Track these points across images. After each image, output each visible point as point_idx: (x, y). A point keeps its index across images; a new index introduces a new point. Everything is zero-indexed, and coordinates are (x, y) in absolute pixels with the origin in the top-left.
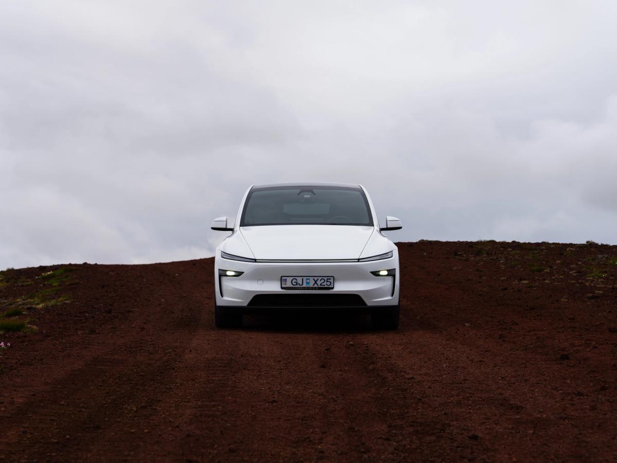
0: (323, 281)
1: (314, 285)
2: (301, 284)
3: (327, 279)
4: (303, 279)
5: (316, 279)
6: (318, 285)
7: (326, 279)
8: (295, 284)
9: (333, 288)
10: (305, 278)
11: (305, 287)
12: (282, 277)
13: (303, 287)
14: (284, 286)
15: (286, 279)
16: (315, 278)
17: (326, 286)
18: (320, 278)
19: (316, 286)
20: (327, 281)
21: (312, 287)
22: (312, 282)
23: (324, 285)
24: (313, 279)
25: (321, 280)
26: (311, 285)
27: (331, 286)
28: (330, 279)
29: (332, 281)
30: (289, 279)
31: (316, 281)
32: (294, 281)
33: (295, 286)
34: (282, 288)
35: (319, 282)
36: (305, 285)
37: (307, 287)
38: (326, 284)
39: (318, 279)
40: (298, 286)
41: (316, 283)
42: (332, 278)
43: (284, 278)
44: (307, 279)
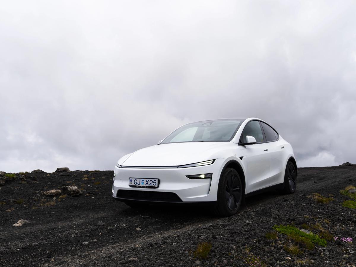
0: (151, 182)
2: (139, 184)
3: (154, 181)
4: (140, 180)
5: (147, 180)
6: (148, 185)
7: (153, 180)
8: (136, 183)
9: (158, 187)
12: (129, 178)
13: (139, 186)
14: (130, 185)
15: (132, 180)
17: (153, 186)
18: (150, 180)
19: (147, 185)
20: (154, 182)
21: (145, 186)
22: (145, 183)
23: (152, 185)
24: (146, 180)
25: (150, 181)
26: (144, 185)
27: (157, 186)
28: (156, 181)
29: (157, 182)
30: (133, 180)
31: (147, 182)
32: (136, 181)
33: (136, 185)
34: (129, 186)
35: (149, 183)
36: (141, 185)
37: (142, 186)
38: (153, 184)
39: (148, 180)
40: (137, 185)
41: (147, 183)
42: (157, 180)
43: (130, 179)
44: (142, 180)
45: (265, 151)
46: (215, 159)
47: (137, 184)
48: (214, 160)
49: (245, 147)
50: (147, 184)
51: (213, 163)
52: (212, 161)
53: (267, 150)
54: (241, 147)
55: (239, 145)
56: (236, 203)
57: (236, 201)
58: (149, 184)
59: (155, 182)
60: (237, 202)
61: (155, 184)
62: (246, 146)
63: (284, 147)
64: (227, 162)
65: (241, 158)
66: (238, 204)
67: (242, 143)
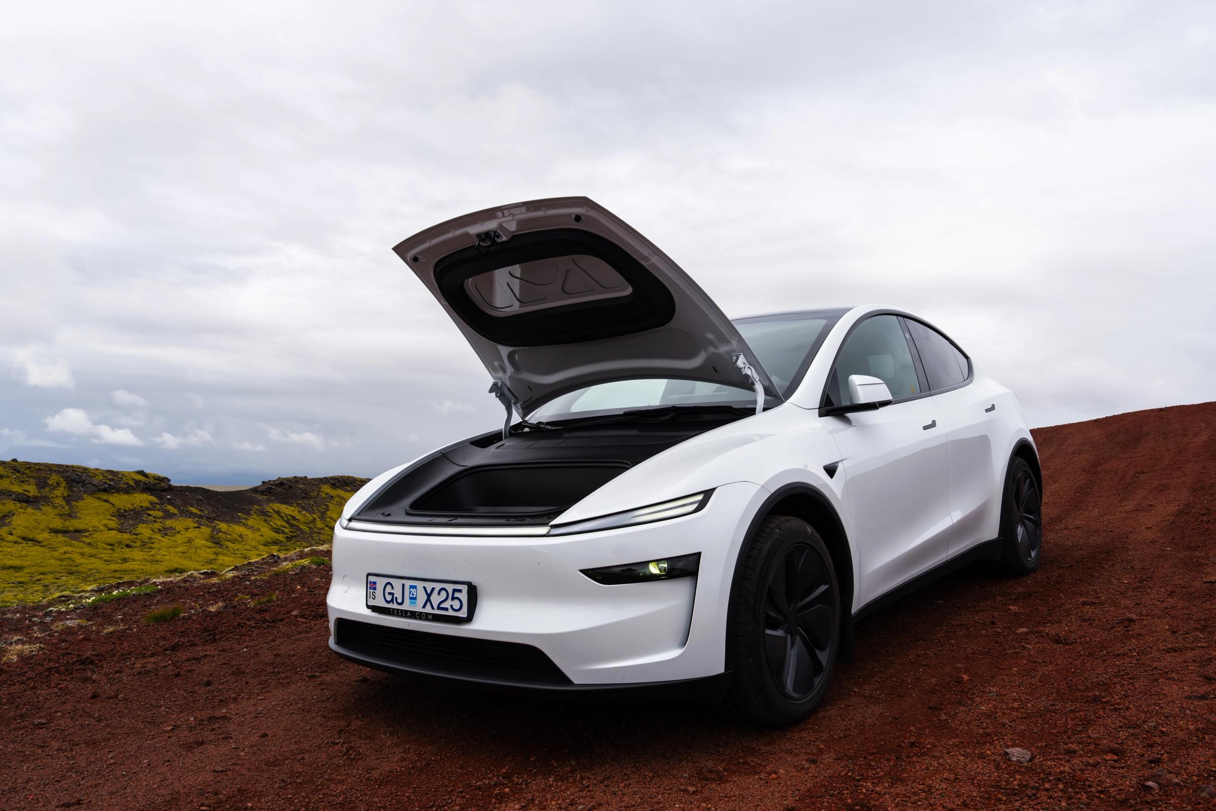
0: (443, 595)
1: (424, 607)
2: (400, 601)
3: (455, 591)
4: (403, 585)
5: (430, 586)
6: (433, 608)
7: (450, 588)
8: (389, 598)
9: (469, 619)
10: (408, 583)
11: (406, 611)
12: (368, 575)
13: (402, 610)
14: (372, 603)
15: (375, 583)
16: (427, 584)
17: (451, 613)
18: (438, 586)
19: (428, 609)
20: (453, 598)
21: (421, 613)
22: (422, 598)
23: (446, 609)
24: (425, 588)
25: (439, 594)
26: (418, 608)
27: (463, 614)
28: (460, 591)
29: (464, 596)
30: (381, 582)
31: (429, 595)
32: (389, 589)
33: (390, 606)
34: (368, 607)
35: (436, 599)
36: (407, 606)
37: (411, 612)
38: (452, 607)
39: (433, 589)
40: (394, 606)
41: (428, 600)
42: (465, 588)
43: (371, 579)
44: (411, 587)
45: (926, 428)
46: (713, 489)
47: (392, 601)
48: (708, 494)
49: (848, 421)
50: (428, 604)
51: (701, 505)
52: (700, 497)
53: (933, 425)
54: (830, 422)
55: (821, 415)
56: (818, 653)
57: (813, 643)
58: (435, 607)
59: (457, 595)
60: (822, 649)
61: (456, 605)
62: (850, 415)
63: (993, 408)
64: (768, 495)
65: (831, 470)
66: (823, 657)
67: (836, 405)
